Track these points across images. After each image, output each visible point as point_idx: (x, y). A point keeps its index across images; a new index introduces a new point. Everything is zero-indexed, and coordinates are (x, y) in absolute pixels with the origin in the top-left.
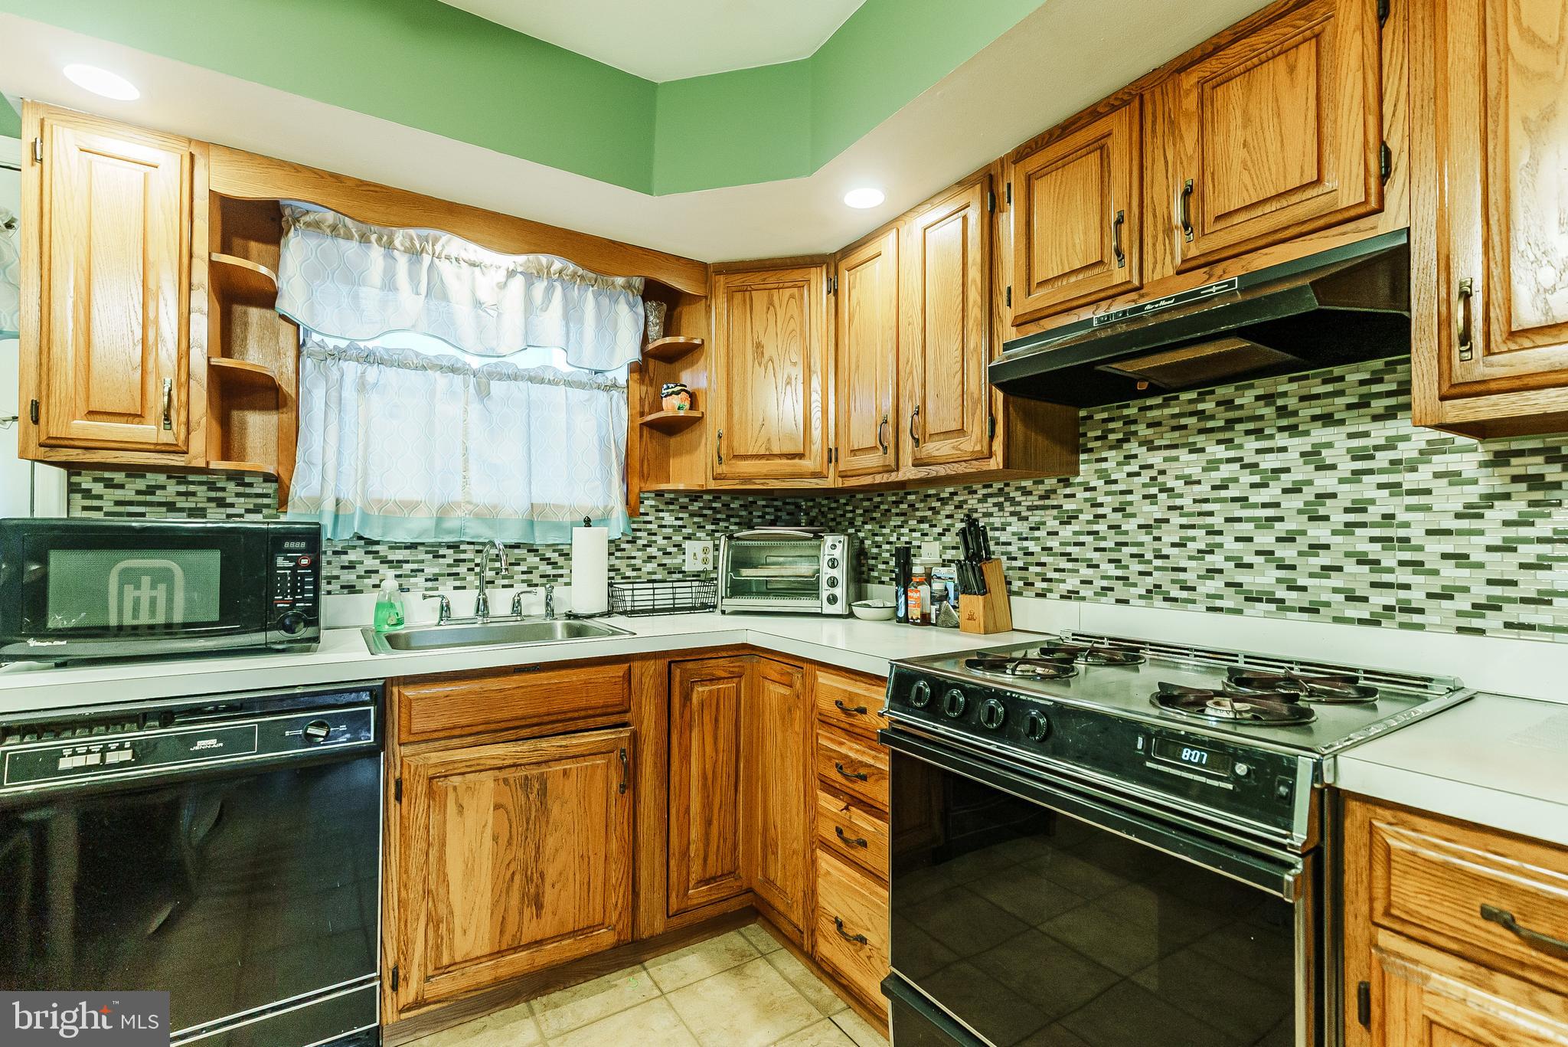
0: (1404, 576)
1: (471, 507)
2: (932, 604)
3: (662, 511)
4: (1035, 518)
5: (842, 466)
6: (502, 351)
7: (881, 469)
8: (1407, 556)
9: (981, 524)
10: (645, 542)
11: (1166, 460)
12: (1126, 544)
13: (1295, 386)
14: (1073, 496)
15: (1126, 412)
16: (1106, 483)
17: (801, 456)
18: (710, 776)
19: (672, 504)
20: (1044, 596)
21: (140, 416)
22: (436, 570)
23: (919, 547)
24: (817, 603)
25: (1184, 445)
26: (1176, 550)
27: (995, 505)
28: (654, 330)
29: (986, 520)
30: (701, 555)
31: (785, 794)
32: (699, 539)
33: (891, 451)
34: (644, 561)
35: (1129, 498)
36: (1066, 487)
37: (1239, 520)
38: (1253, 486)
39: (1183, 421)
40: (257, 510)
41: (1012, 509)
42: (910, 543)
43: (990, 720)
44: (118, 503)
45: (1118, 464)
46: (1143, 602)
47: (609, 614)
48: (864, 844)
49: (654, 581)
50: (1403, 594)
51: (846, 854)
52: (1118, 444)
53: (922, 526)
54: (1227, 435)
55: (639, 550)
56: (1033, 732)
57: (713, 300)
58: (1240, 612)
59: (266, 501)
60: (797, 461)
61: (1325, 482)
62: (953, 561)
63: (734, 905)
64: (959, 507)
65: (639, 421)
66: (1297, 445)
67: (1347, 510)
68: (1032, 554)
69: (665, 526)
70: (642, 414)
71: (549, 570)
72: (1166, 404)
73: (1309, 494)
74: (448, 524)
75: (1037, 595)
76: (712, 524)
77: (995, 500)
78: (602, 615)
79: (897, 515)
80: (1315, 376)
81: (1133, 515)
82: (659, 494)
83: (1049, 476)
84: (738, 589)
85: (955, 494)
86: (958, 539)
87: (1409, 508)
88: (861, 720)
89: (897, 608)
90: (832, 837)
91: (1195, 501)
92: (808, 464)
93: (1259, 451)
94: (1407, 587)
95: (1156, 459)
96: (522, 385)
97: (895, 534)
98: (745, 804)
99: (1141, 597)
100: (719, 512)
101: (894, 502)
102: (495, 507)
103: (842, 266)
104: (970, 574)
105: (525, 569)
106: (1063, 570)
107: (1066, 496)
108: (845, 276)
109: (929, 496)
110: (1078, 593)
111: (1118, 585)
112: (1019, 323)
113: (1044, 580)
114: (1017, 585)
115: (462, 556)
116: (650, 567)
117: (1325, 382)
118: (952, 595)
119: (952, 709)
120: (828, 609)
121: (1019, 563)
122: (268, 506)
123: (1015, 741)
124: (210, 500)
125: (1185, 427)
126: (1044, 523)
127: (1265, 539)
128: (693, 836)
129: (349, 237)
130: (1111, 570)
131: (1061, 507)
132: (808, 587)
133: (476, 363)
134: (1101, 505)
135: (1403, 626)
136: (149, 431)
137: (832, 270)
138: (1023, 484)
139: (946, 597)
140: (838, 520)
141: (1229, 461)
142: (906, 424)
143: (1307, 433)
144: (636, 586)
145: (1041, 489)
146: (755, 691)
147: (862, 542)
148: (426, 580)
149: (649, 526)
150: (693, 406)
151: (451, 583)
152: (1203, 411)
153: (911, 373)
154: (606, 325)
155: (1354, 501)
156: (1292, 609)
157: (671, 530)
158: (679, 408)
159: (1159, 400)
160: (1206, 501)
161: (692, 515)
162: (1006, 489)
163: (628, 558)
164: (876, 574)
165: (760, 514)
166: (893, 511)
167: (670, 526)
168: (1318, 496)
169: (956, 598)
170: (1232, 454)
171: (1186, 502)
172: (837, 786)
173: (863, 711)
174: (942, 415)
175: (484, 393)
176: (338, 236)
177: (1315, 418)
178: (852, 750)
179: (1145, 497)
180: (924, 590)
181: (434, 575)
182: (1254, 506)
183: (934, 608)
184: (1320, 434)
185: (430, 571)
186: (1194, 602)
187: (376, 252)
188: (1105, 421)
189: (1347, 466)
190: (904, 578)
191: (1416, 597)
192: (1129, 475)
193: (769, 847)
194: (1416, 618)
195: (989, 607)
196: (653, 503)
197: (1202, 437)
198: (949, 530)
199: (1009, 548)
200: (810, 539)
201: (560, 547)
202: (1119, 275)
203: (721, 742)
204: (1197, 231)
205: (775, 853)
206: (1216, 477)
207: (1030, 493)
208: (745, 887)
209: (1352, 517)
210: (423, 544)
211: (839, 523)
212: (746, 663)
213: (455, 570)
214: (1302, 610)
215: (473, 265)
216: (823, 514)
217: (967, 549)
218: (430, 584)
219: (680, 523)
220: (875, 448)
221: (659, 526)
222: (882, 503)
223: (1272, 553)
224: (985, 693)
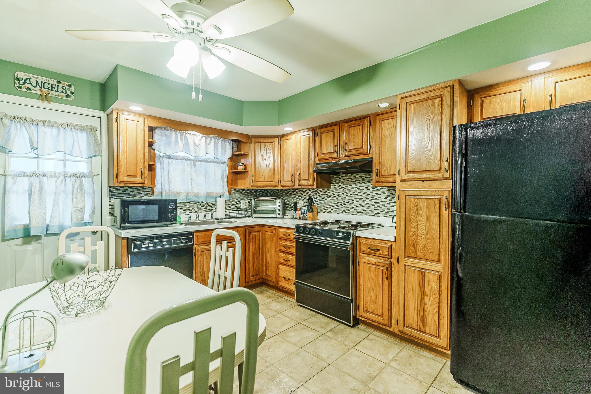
0: (378, 208)
1: (193, 193)
2: (302, 215)
3: (236, 193)
4: (323, 196)
5: (282, 184)
6: (201, 156)
7: (291, 186)
8: (378, 205)
9: (312, 198)
10: (232, 201)
11: (346, 186)
12: (339, 202)
13: (365, 175)
14: (330, 192)
15: (339, 176)
16: (336, 190)
17: (272, 181)
18: (254, 252)
19: (238, 191)
20: (324, 213)
21: (136, 176)
22: (185, 208)
23: (298, 202)
24: (276, 215)
25: (349, 184)
26: (347, 204)
27: (315, 193)
28: (235, 149)
29: (313, 196)
30: (245, 204)
31: (271, 255)
32: (244, 200)
33: (293, 182)
34: (232, 206)
35: (340, 193)
36: (329, 190)
37: (357, 198)
38: (359, 192)
39: (349, 179)
40: (147, 195)
41: (318, 194)
42: (296, 201)
43: (313, 233)
44: (119, 194)
45: (338, 187)
46: (342, 213)
47: (225, 218)
48: (289, 261)
49: (234, 211)
50: (378, 211)
51: (286, 264)
52: (338, 183)
53: (299, 197)
54: (355, 183)
55: (230, 203)
56: (319, 234)
57: (251, 144)
58: (356, 215)
59: (148, 193)
60: (271, 183)
61: (368, 192)
62: (306, 205)
63: (259, 281)
64: (307, 193)
65: (231, 171)
66: (365, 185)
67: (371, 197)
68: (322, 204)
69: (236, 197)
70: (231, 169)
71: (210, 208)
72: (346, 176)
73: (366, 194)
74: (189, 197)
75: (323, 212)
76: (247, 196)
77: (315, 192)
78: (224, 219)
79: (293, 194)
80: (367, 174)
81: (340, 197)
82: (235, 189)
83: (325, 188)
84: (256, 212)
85: (307, 190)
86: (307, 200)
87: (379, 197)
88: (289, 237)
89: (294, 216)
90: (283, 261)
91: (350, 194)
92: (274, 183)
93: (360, 186)
94: (378, 210)
95: (344, 186)
96: (204, 163)
97: (293, 199)
98: (261, 259)
99: (341, 212)
100: (249, 193)
101: (292, 192)
102: (199, 193)
103: (282, 139)
104: (310, 208)
105: (205, 208)
106: (328, 207)
107: (329, 192)
108: (283, 141)
109: (301, 191)
110: (330, 212)
111: (338, 210)
112: (319, 160)
113: (324, 209)
114: (319, 210)
115: (191, 205)
116: (233, 207)
117: (369, 175)
118: (306, 213)
119: (307, 232)
120: (278, 216)
121: (320, 206)
122: (149, 194)
123: (317, 235)
124: (137, 193)
125: (349, 181)
126: (324, 198)
127: (360, 202)
128: (251, 266)
129: (168, 130)
130: (336, 207)
131: (328, 194)
132: (273, 211)
133: (193, 158)
134: (335, 194)
135: (378, 216)
136: (138, 179)
137: (280, 139)
138: (321, 189)
139: (305, 213)
140: (278, 195)
141: (356, 187)
142: (297, 177)
143: (366, 184)
144: (230, 212)
145: (324, 191)
146: (264, 234)
147: (285, 201)
148: (183, 211)
149: (233, 197)
150: (245, 168)
151: (189, 211)
152: (352, 178)
153: (298, 166)
154: (224, 148)
155: (372, 196)
156: (364, 214)
157: (238, 198)
158: (242, 169)
159: (344, 175)
160: (352, 195)
161: (243, 194)
162: (317, 190)
163: (228, 205)
164: (288, 208)
165: (259, 193)
166: (292, 193)
167: (238, 197)
168: (368, 195)
169: (307, 213)
170: (356, 186)
171: (349, 195)
172: (284, 251)
173: (289, 235)
174: (304, 176)
175: (195, 165)
176: (165, 130)
177: (367, 181)
178: (287, 243)
179: (342, 193)
180: (300, 212)
181: (185, 209)
182: (359, 196)
183: (302, 216)
184: (368, 184)
185: (184, 209)
186: (350, 213)
187: (173, 133)
188: (336, 178)
189: (371, 190)
190: (296, 209)
191: (379, 211)
192: (340, 189)
193: (267, 267)
194: (379, 215)
195: (313, 215)
196: (234, 191)
197: (351, 183)
198: (305, 198)
199: (318, 203)
200: (274, 200)
201: (213, 202)
202: (336, 155)
203: (256, 246)
204: (347, 151)
205: (269, 269)
206: (353, 190)
207: (322, 191)
208: (261, 277)
209: (372, 198)
210: (182, 202)
211: (279, 196)
212: (262, 228)
213: (189, 208)
214: (365, 214)
215: (194, 135)
216: (274, 194)
217: (309, 203)
218: (184, 212)
219: (240, 196)
220: (290, 181)
221: (235, 197)
222: (290, 191)
223: (361, 204)
224: (312, 228)
